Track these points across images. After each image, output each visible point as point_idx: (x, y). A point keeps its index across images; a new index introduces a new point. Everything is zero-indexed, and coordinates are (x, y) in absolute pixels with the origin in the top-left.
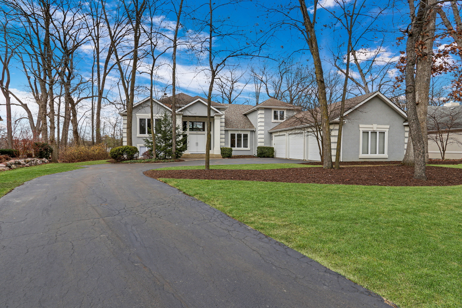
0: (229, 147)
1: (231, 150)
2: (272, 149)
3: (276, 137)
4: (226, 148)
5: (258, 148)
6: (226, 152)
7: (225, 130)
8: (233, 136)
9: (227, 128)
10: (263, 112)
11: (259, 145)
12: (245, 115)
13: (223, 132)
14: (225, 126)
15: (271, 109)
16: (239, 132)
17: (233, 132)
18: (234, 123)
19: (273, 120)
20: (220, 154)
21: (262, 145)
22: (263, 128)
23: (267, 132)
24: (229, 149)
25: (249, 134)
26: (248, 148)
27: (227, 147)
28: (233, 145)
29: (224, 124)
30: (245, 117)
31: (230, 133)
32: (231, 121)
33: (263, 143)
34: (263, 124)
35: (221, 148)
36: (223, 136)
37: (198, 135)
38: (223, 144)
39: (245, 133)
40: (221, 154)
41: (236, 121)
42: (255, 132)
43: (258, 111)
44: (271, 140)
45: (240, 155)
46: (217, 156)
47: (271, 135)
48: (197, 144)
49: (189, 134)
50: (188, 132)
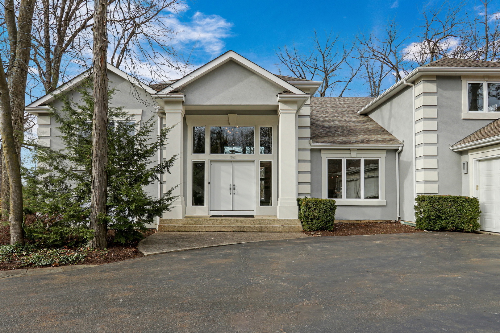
0: (325, 196)
1: (333, 207)
4: (316, 201)
5: (420, 199)
6: (317, 213)
7: (312, 150)
8: (334, 165)
9: (317, 142)
10: (432, 87)
11: (421, 190)
12: (365, 114)
13: (307, 155)
14: (311, 139)
15: (458, 78)
16: (354, 156)
17: (335, 156)
18: (337, 131)
19: (466, 113)
20: (296, 217)
21: (433, 190)
23: (447, 147)
24: (325, 203)
25: (382, 158)
26: (381, 200)
27: (317, 196)
28: (334, 191)
29: (307, 133)
30: (365, 119)
31: (325, 157)
32: (329, 129)
33: (435, 186)
34: (432, 125)
35: (298, 200)
36: (307, 167)
37: (235, 164)
38: (307, 189)
39: (372, 156)
40: (300, 217)
41: (341, 128)
42: (400, 153)
43: (413, 87)
44: (463, 174)
45: (357, 220)
46: (287, 226)
47: (464, 158)
48: (233, 188)
49: (211, 161)
50: (206, 157)
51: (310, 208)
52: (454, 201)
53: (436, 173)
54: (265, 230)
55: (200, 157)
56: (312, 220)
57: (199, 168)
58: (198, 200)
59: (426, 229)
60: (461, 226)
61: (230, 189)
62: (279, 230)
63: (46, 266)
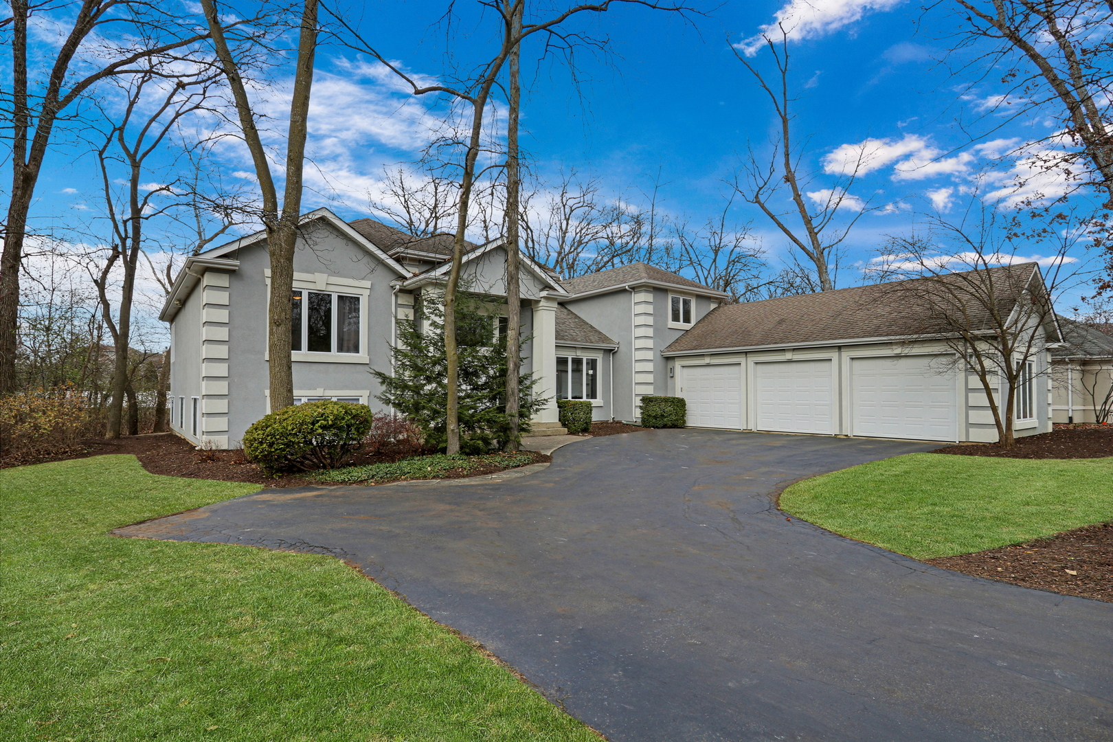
2: (680, 404)
3: (686, 370)
10: (649, 297)
11: (643, 391)
15: (666, 291)
16: (580, 354)
19: (670, 323)
20: (557, 420)
21: (649, 391)
22: (650, 343)
23: (659, 353)
25: (599, 358)
26: (599, 401)
33: (651, 387)
34: (650, 332)
39: (592, 355)
42: (619, 353)
43: (633, 293)
44: (669, 378)
46: (553, 429)
47: (670, 364)
59: (653, 427)
60: (676, 423)
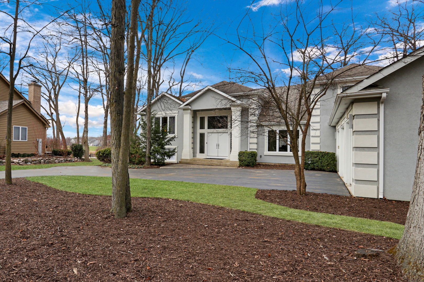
0: (266, 150)
7: (258, 126)
11: (313, 148)
13: (255, 129)
14: (259, 120)
16: (283, 128)
17: (272, 128)
20: (238, 160)
21: (317, 148)
22: (317, 119)
23: (326, 124)
29: (255, 117)
31: (266, 130)
33: (319, 146)
36: (255, 135)
37: (219, 134)
45: (285, 164)
46: (232, 164)
48: (218, 146)
49: (208, 133)
50: (206, 131)
51: (241, 156)
52: (318, 154)
53: (319, 138)
54: (222, 165)
55: (202, 131)
56: (242, 161)
57: (202, 136)
58: (202, 151)
61: (217, 146)
62: (228, 165)
63: (134, 168)
